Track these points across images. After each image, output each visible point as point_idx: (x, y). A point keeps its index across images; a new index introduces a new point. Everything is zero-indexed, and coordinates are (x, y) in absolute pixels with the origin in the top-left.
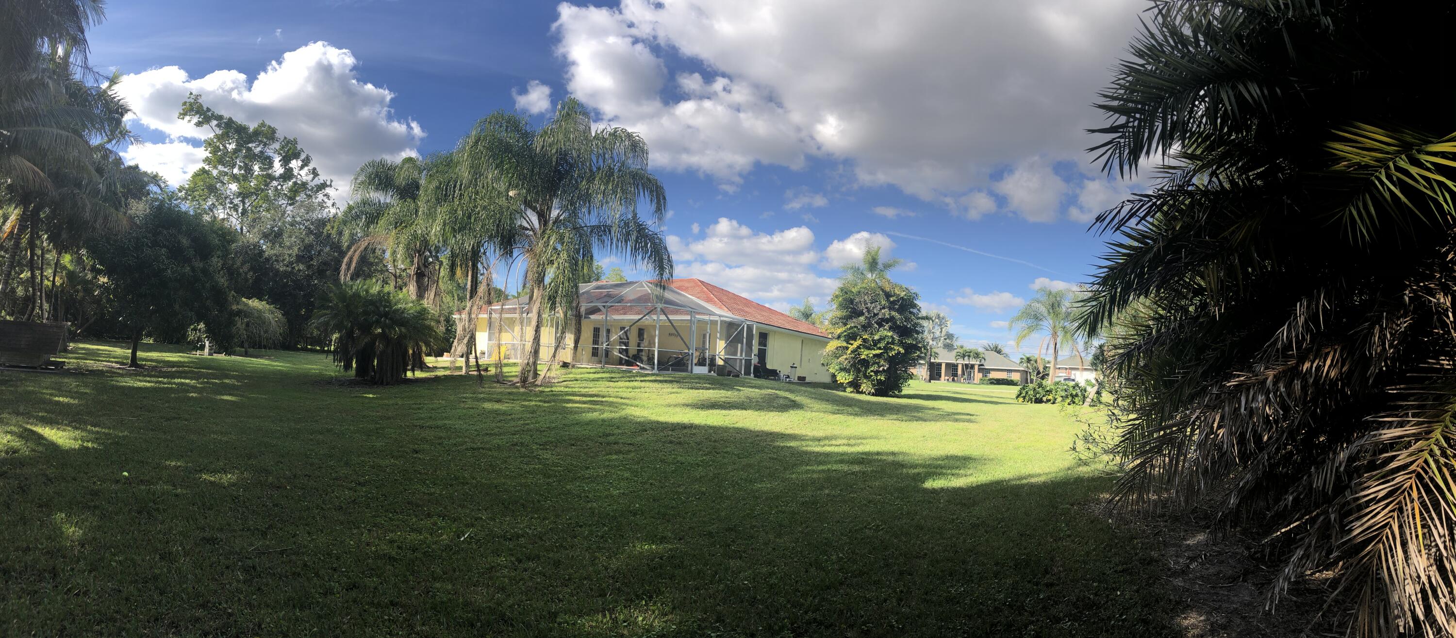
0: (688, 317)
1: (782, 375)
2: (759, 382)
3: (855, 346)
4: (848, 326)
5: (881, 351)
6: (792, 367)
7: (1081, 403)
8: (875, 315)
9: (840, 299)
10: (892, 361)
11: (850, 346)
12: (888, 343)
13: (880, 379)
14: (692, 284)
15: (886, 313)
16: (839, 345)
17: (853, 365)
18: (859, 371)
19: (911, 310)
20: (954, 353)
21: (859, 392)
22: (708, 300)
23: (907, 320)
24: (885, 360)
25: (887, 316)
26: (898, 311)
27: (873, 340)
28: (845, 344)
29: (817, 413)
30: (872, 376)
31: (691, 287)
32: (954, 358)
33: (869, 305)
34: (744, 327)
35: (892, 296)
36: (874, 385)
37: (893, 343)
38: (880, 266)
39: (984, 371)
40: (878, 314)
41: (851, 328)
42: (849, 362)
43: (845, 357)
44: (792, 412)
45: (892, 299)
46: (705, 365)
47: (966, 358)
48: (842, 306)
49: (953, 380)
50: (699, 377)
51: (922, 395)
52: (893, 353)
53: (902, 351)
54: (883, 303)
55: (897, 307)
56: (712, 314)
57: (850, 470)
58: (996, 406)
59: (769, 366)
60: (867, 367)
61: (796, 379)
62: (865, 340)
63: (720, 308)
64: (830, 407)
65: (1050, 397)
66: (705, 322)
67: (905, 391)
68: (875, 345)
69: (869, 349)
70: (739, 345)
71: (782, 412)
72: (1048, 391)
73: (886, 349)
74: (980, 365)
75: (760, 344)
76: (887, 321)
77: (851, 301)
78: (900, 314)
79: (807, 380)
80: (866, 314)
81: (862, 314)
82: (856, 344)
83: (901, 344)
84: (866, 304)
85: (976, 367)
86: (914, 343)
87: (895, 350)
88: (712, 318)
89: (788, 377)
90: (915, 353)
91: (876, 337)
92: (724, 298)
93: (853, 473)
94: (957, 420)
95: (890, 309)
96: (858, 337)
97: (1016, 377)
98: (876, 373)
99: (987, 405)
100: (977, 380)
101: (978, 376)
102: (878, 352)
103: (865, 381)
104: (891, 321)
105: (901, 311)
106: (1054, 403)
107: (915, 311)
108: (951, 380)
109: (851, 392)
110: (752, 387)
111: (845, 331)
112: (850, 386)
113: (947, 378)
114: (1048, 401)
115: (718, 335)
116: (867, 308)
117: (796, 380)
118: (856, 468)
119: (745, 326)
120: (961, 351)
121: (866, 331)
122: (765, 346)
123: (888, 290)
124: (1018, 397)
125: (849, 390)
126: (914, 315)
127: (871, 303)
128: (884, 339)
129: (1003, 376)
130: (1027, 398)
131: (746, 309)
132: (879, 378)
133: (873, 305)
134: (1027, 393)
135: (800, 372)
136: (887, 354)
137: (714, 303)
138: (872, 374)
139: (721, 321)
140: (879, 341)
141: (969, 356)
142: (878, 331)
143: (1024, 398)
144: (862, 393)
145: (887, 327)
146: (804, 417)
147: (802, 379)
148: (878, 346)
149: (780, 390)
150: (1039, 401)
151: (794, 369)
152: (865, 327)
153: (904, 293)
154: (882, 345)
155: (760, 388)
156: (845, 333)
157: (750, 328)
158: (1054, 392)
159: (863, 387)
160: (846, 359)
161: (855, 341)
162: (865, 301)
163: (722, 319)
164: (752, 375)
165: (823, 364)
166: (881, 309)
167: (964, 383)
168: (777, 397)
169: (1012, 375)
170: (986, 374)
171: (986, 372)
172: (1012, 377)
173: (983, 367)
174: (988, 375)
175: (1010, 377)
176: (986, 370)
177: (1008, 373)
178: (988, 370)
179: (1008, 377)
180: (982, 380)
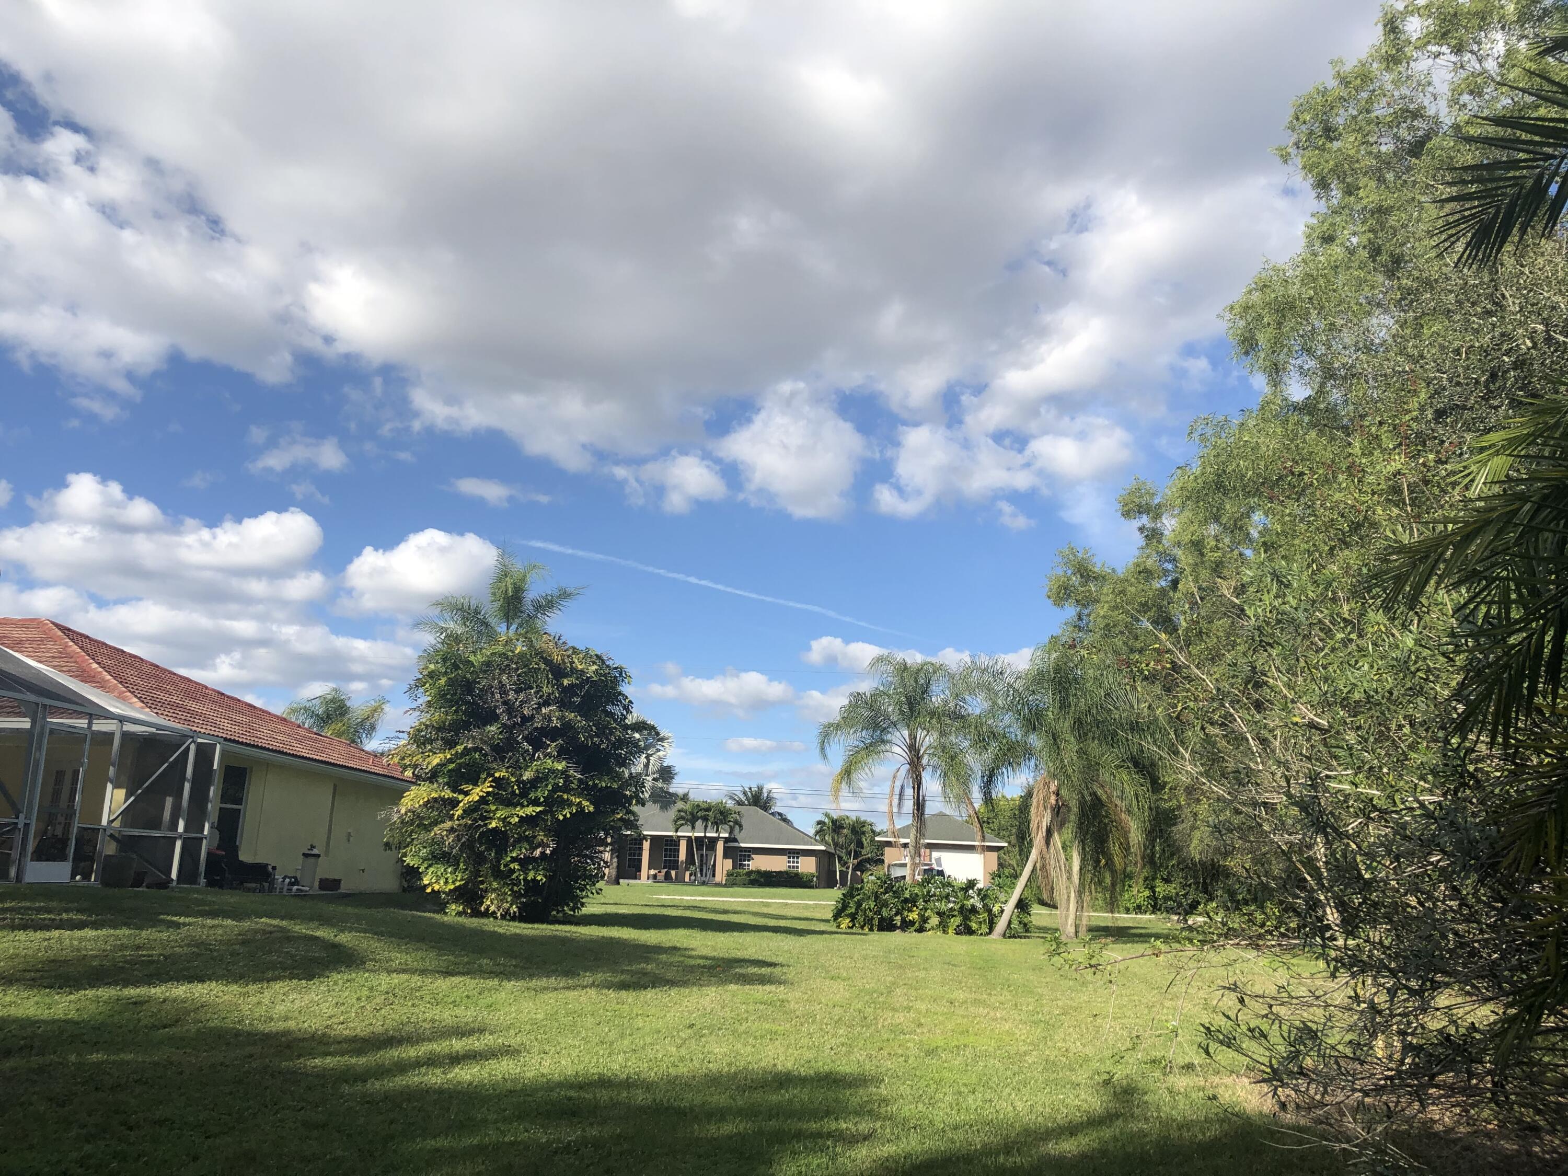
0: (25, 723)
1: (279, 877)
2: (230, 898)
3: (475, 797)
4: (460, 748)
5: (539, 809)
6: (306, 855)
7: (985, 929)
8: (525, 719)
9: (443, 681)
10: (561, 831)
11: (461, 797)
12: (556, 788)
13: (534, 880)
14: (33, 634)
15: (553, 715)
16: (434, 795)
17: (468, 846)
18: (479, 859)
19: (609, 708)
20: (672, 813)
21: (477, 914)
22: (86, 677)
23: (604, 730)
24: (548, 831)
25: (555, 723)
26: (578, 709)
27: (519, 782)
28: (448, 793)
29: (404, 977)
30: (513, 871)
31: (32, 641)
32: (672, 827)
33: (512, 696)
34: (188, 748)
35: (566, 676)
36: (516, 895)
37: (566, 789)
38: (528, 606)
39: (737, 854)
40: (532, 717)
41: (467, 751)
42: (458, 838)
43: (448, 824)
44: (335, 976)
45: (566, 682)
46: (64, 858)
47: (699, 823)
48: (443, 699)
49: (668, 877)
50: (47, 891)
51: (624, 916)
52: (567, 812)
53: (589, 807)
54: (546, 690)
55: (577, 700)
56: (95, 712)
57: (559, 1140)
58: (804, 940)
59: (245, 856)
60: (502, 851)
61: (316, 884)
62: (498, 783)
63: (121, 698)
64: (431, 959)
65: (914, 916)
66: (74, 738)
67: (592, 907)
68: (524, 794)
69: (509, 803)
70: (169, 801)
71: (310, 977)
72: (906, 901)
73: (552, 803)
74: (726, 840)
75: (224, 798)
76: (554, 734)
77: (469, 686)
78: (586, 716)
79: (343, 889)
80: (505, 718)
81: (492, 717)
82: (476, 793)
83: (585, 790)
84: (504, 692)
85: (720, 846)
86: (615, 786)
87: (570, 804)
88: (100, 726)
89: (296, 882)
90: (613, 812)
91: (527, 775)
92: (130, 674)
93: (567, 1148)
94: (746, 980)
95: (563, 704)
96: (483, 776)
97: (807, 866)
98: (525, 863)
99: (780, 936)
100: (720, 877)
101: (723, 866)
102: (530, 810)
103: (495, 885)
104: (562, 736)
105: (585, 710)
106: (921, 930)
107: (617, 710)
108: (661, 876)
109: (459, 914)
110: (213, 914)
111: (450, 761)
112: (456, 901)
113: (652, 872)
114: (906, 925)
115: (112, 771)
116: (505, 703)
117: (316, 890)
118: (570, 1134)
119: (193, 747)
120: (688, 807)
121: (503, 759)
122: (239, 801)
123: (557, 658)
124: (837, 916)
125: (453, 908)
126: (615, 721)
127: (518, 691)
128: (546, 777)
129: (778, 864)
130: (860, 919)
131: (192, 705)
132: (530, 876)
133: (522, 696)
134: (859, 904)
135: (325, 870)
136: (553, 816)
137: (102, 685)
138: (515, 866)
139: (125, 735)
140: (534, 783)
141: (705, 819)
142: (532, 759)
143: (853, 917)
144: (486, 914)
145: (552, 748)
146: (371, 989)
147: (329, 885)
148: (532, 795)
149: (292, 918)
150: (887, 926)
151: (312, 860)
152: (501, 751)
153: (594, 667)
154: (541, 794)
155: (236, 914)
156: (452, 766)
157: (204, 753)
158: (920, 903)
159: (490, 903)
160: (452, 830)
161: (476, 784)
162: (502, 686)
163: (129, 727)
164: (203, 881)
165: (387, 845)
166: (540, 706)
167: (692, 883)
168: (287, 937)
169: (797, 862)
170: (741, 860)
171: (741, 856)
172: (797, 867)
173: (736, 844)
174: (746, 863)
175: (793, 867)
176: (741, 851)
177: (789, 857)
178: (745, 851)
179: (789, 867)
180: (732, 875)
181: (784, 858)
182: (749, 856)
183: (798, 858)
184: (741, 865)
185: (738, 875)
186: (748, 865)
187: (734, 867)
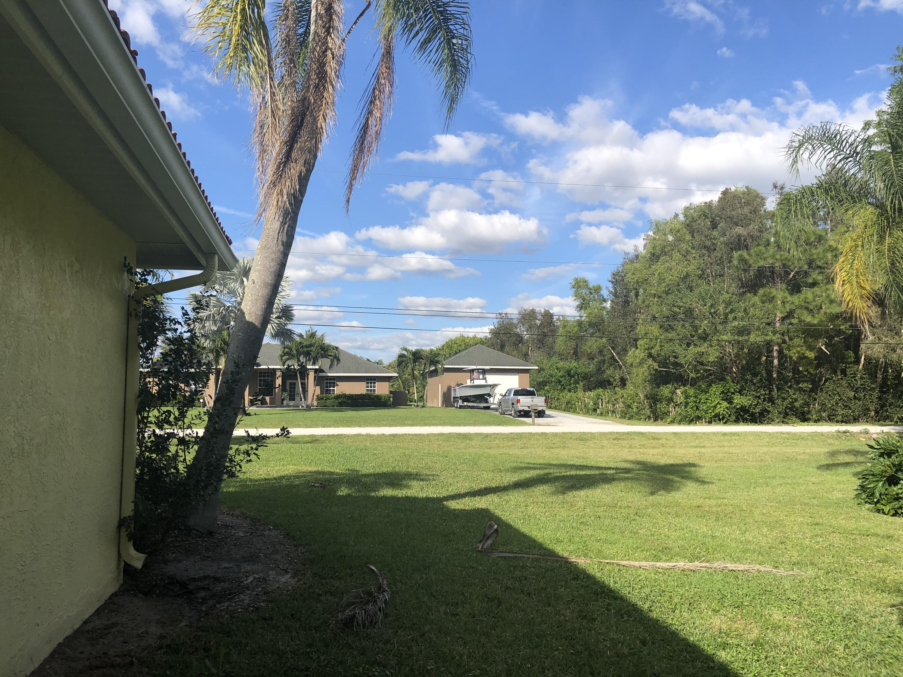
39: (325, 382)
47: (302, 358)
74: (316, 371)
85: (312, 376)
97: (382, 389)
100: (311, 401)
101: (314, 391)
129: (360, 389)
141: (307, 354)
169: (374, 387)
170: (327, 387)
171: (327, 383)
172: (374, 390)
173: (324, 374)
174: (332, 388)
175: (371, 390)
176: (327, 379)
177: (368, 383)
178: (330, 379)
179: (367, 390)
180: (322, 399)
181: (364, 384)
182: (334, 383)
183: (374, 383)
184: (327, 390)
185: (327, 399)
186: (334, 390)
187: (322, 393)
